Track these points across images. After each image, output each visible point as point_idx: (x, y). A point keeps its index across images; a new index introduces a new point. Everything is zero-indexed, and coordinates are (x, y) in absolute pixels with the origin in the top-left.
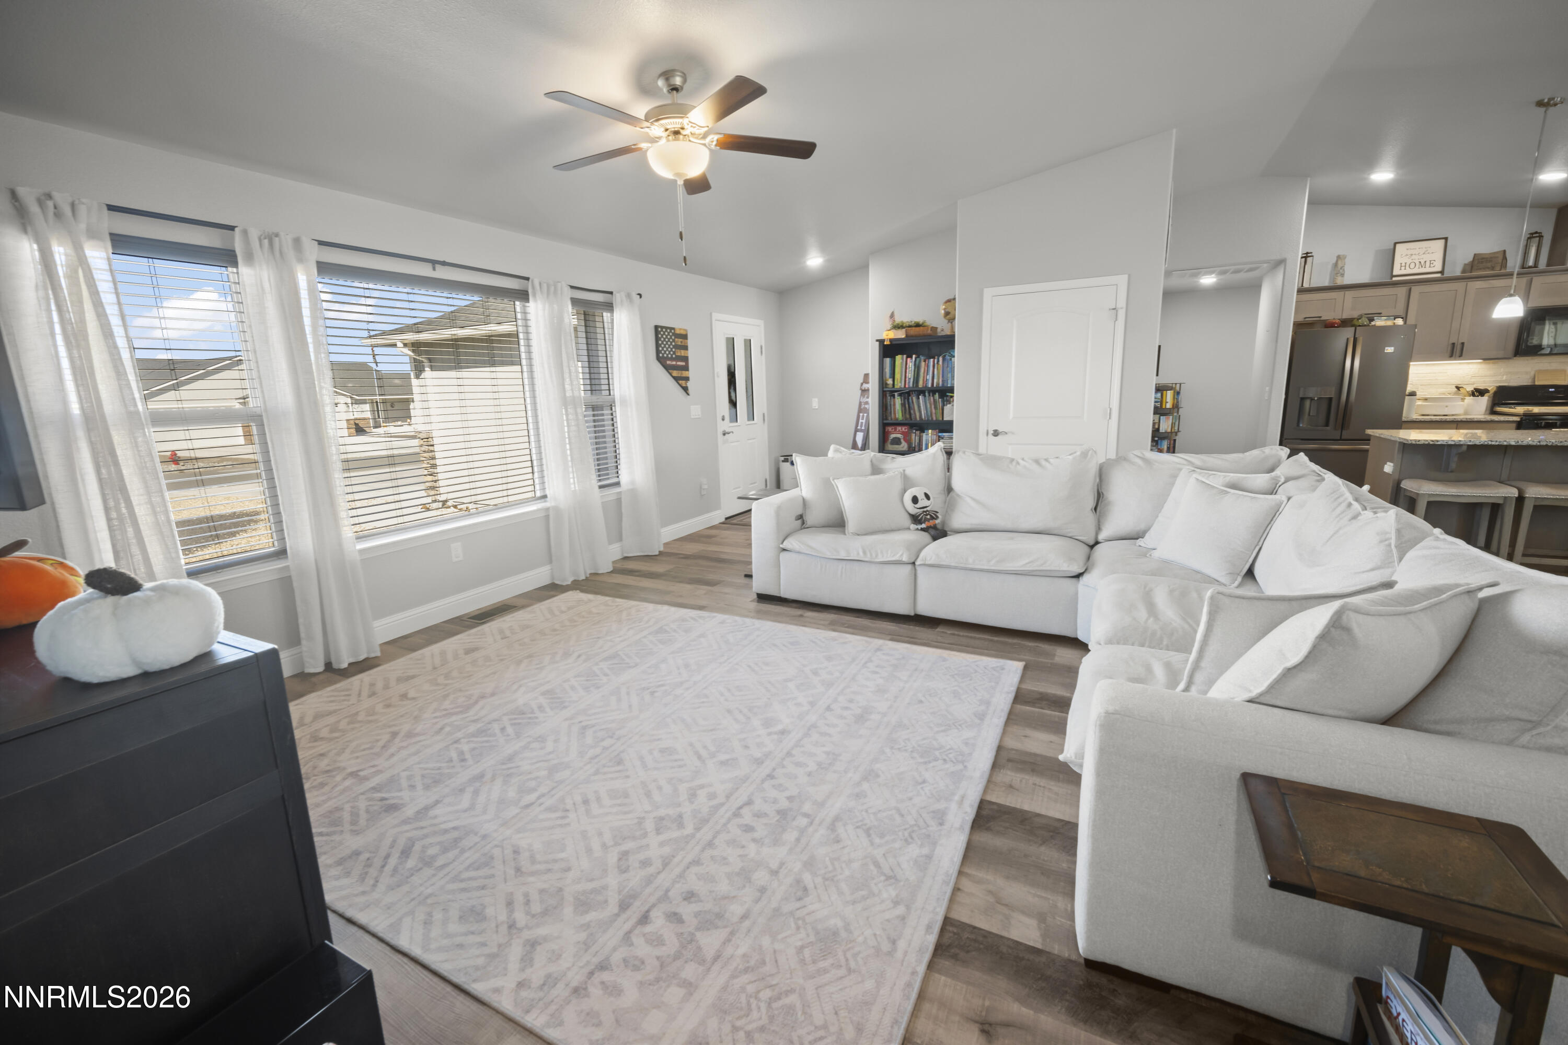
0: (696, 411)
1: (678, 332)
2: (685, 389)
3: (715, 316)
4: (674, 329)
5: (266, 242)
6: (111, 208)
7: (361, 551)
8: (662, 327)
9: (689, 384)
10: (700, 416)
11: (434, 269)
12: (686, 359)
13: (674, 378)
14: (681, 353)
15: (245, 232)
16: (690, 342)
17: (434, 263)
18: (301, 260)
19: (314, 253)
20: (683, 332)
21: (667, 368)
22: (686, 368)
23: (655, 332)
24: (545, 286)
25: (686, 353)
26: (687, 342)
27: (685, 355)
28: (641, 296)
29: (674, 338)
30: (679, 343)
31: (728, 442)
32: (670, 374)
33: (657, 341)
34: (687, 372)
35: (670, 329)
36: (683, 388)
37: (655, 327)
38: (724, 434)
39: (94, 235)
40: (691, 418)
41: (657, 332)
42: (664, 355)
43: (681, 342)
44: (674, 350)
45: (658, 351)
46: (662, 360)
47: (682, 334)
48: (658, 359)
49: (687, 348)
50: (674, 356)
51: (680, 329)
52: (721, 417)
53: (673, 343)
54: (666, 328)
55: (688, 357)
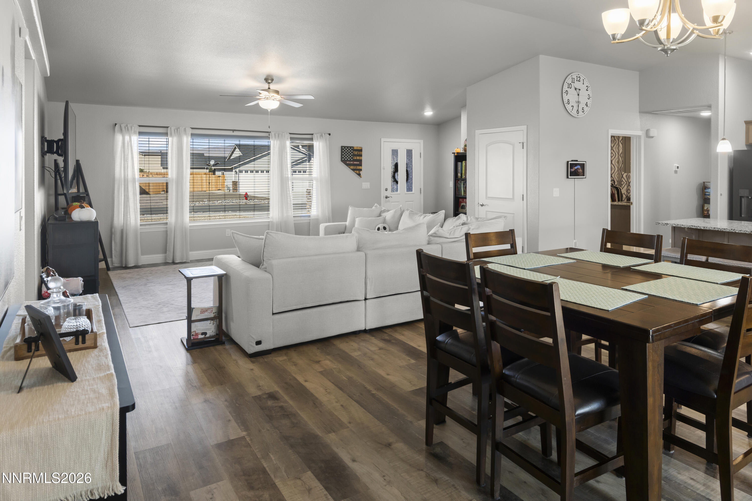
0: (366, 185)
1: (356, 148)
2: (359, 175)
3: (383, 140)
4: (353, 147)
5: (176, 130)
6: (140, 126)
7: (190, 226)
8: (345, 147)
9: (361, 172)
10: (369, 188)
11: (233, 132)
12: (360, 161)
13: (352, 169)
14: (357, 158)
15: (171, 128)
16: (363, 153)
18: (186, 134)
19: (190, 131)
20: (360, 149)
21: (348, 165)
22: (361, 165)
23: (342, 149)
24: (277, 135)
25: (360, 158)
26: (361, 153)
27: (360, 159)
28: (330, 134)
29: (353, 151)
30: (356, 154)
31: (389, 201)
32: (349, 168)
33: (343, 153)
34: (361, 167)
35: (351, 147)
36: (357, 174)
37: (342, 147)
38: (387, 197)
39: (135, 133)
40: (363, 188)
41: (343, 149)
42: (346, 159)
43: (357, 153)
44: (352, 157)
45: (343, 158)
46: (344, 161)
47: (358, 150)
48: (342, 161)
49: (361, 156)
50: (352, 159)
51: (357, 147)
52: (385, 189)
53: (352, 154)
54: (348, 147)
55: (362, 160)
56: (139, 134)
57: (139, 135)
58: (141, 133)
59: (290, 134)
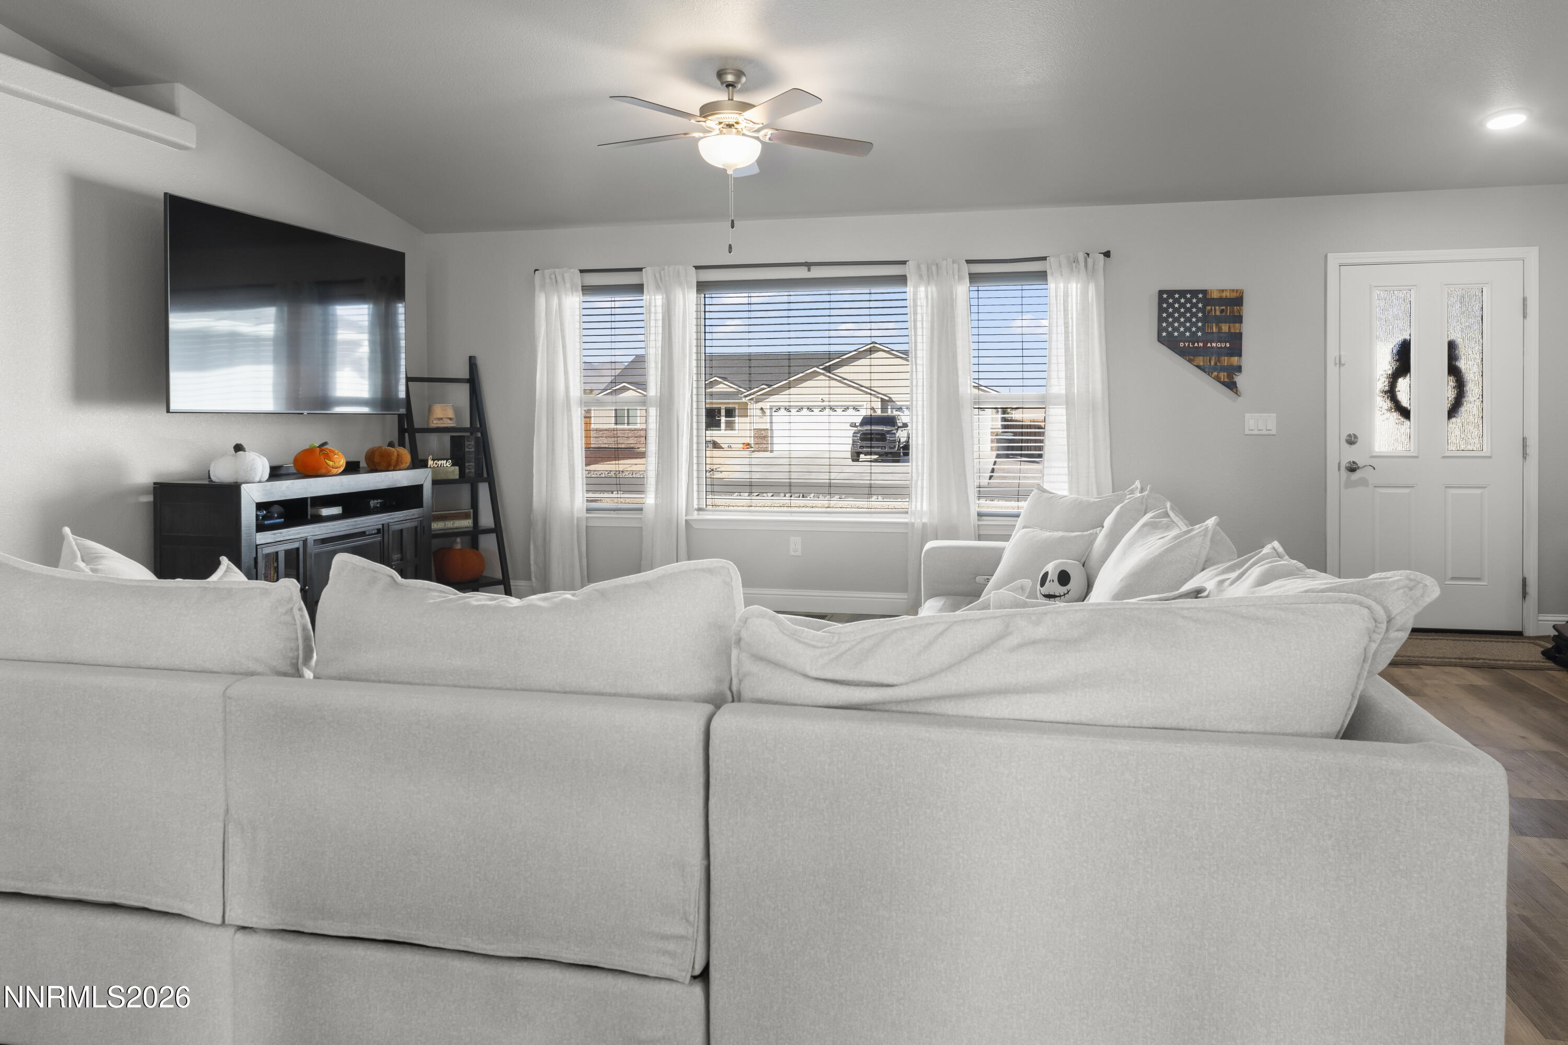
0: (1260, 422)
1: (1215, 295)
2: (1231, 386)
3: (1334, 260)
4: (1204, 292)
5: (658, 275)
6: (581, 271)
8: (1171, 293)
9: (1240, 379)
10: (1274, 432)
11: (809, 270)
12: (1236, 338)
13: (1198, 367)
14: (1220, 329)
15: (647, 271)
16: (1249, 311)
17: (809, 265)
18: (681, 282)
19: (692, 276)
20: (1234, 295)
21: (1183, 353)
22: (1237, 352)
23: (1161, 300)
24: (924, 267)
25: (1235, 328)
26: (1239, 311)
27: (1232, 330)
28: (1107, 254)
29: (1204, 306)
30: (1218, 313)
31: (1364, 482)
32: (1190, 361)
33: (1165, 315)
34: (1236, 358)
35: (1194, 293)
36: (1223, 383)
37: (1161, 293)
38: (1352, 468)
39: (573, 288)
40: (1247, 432)
41: (1166, 301)
42: (1176, 334)
43: (1222, 311)
44: (1200, 324)
45: (1166, 329)
46: (1169, 341)
47: (1226, 299)
48: (1160, 339)
49: (1239, 319)
50: (1200, 334)
51: (1223, 291)
52: (1344, 437)
53: (1200, 315)
54: (1183, 293)
55: (1241, 334)
56: (582, 290)
57: (583, 294)
58: (587, 290)
59: (968, 262)
